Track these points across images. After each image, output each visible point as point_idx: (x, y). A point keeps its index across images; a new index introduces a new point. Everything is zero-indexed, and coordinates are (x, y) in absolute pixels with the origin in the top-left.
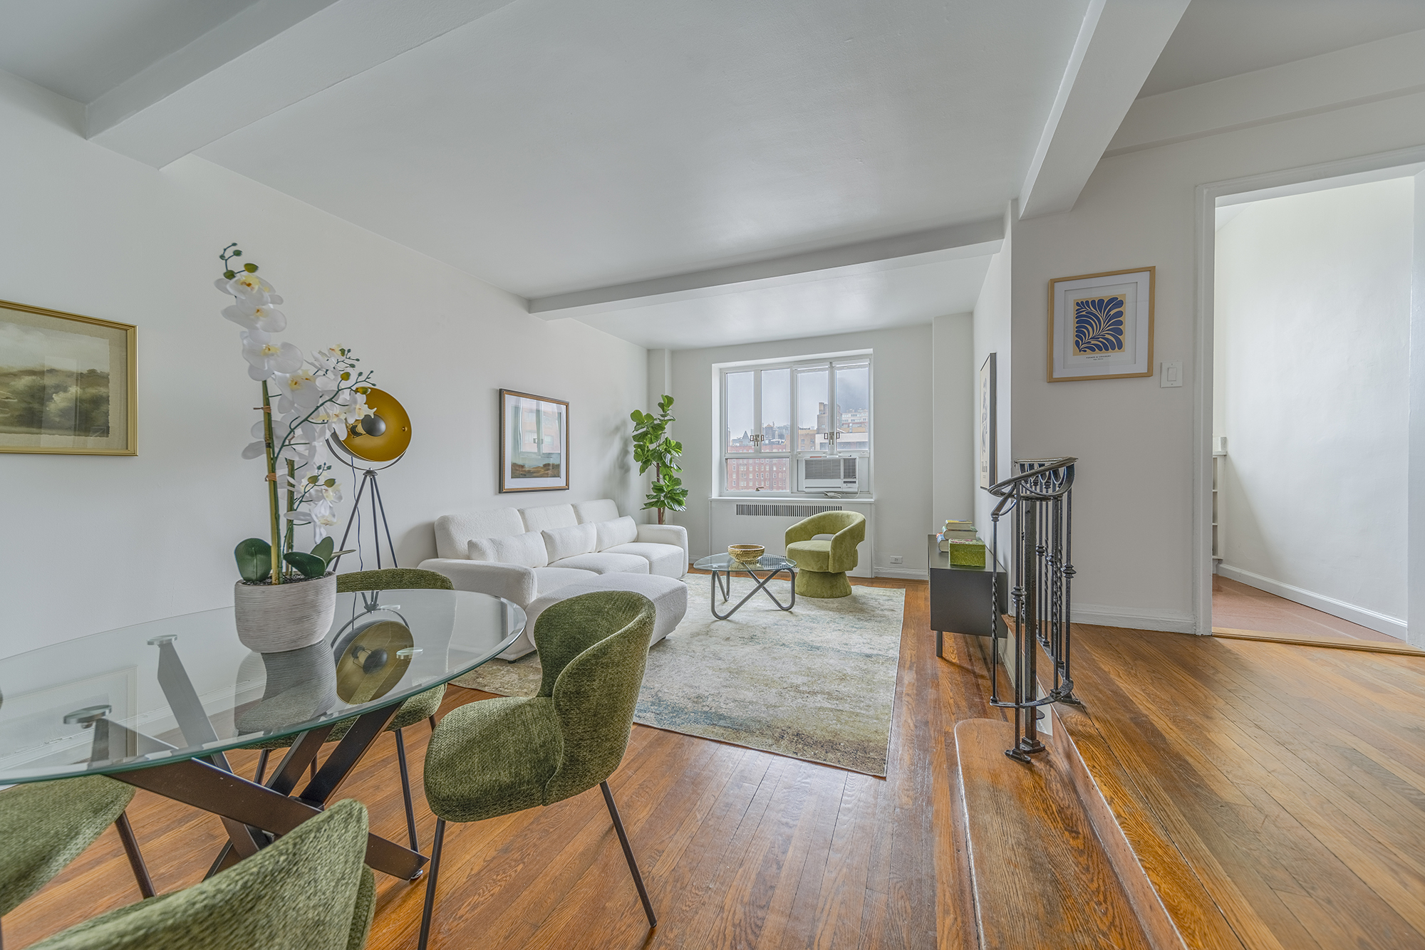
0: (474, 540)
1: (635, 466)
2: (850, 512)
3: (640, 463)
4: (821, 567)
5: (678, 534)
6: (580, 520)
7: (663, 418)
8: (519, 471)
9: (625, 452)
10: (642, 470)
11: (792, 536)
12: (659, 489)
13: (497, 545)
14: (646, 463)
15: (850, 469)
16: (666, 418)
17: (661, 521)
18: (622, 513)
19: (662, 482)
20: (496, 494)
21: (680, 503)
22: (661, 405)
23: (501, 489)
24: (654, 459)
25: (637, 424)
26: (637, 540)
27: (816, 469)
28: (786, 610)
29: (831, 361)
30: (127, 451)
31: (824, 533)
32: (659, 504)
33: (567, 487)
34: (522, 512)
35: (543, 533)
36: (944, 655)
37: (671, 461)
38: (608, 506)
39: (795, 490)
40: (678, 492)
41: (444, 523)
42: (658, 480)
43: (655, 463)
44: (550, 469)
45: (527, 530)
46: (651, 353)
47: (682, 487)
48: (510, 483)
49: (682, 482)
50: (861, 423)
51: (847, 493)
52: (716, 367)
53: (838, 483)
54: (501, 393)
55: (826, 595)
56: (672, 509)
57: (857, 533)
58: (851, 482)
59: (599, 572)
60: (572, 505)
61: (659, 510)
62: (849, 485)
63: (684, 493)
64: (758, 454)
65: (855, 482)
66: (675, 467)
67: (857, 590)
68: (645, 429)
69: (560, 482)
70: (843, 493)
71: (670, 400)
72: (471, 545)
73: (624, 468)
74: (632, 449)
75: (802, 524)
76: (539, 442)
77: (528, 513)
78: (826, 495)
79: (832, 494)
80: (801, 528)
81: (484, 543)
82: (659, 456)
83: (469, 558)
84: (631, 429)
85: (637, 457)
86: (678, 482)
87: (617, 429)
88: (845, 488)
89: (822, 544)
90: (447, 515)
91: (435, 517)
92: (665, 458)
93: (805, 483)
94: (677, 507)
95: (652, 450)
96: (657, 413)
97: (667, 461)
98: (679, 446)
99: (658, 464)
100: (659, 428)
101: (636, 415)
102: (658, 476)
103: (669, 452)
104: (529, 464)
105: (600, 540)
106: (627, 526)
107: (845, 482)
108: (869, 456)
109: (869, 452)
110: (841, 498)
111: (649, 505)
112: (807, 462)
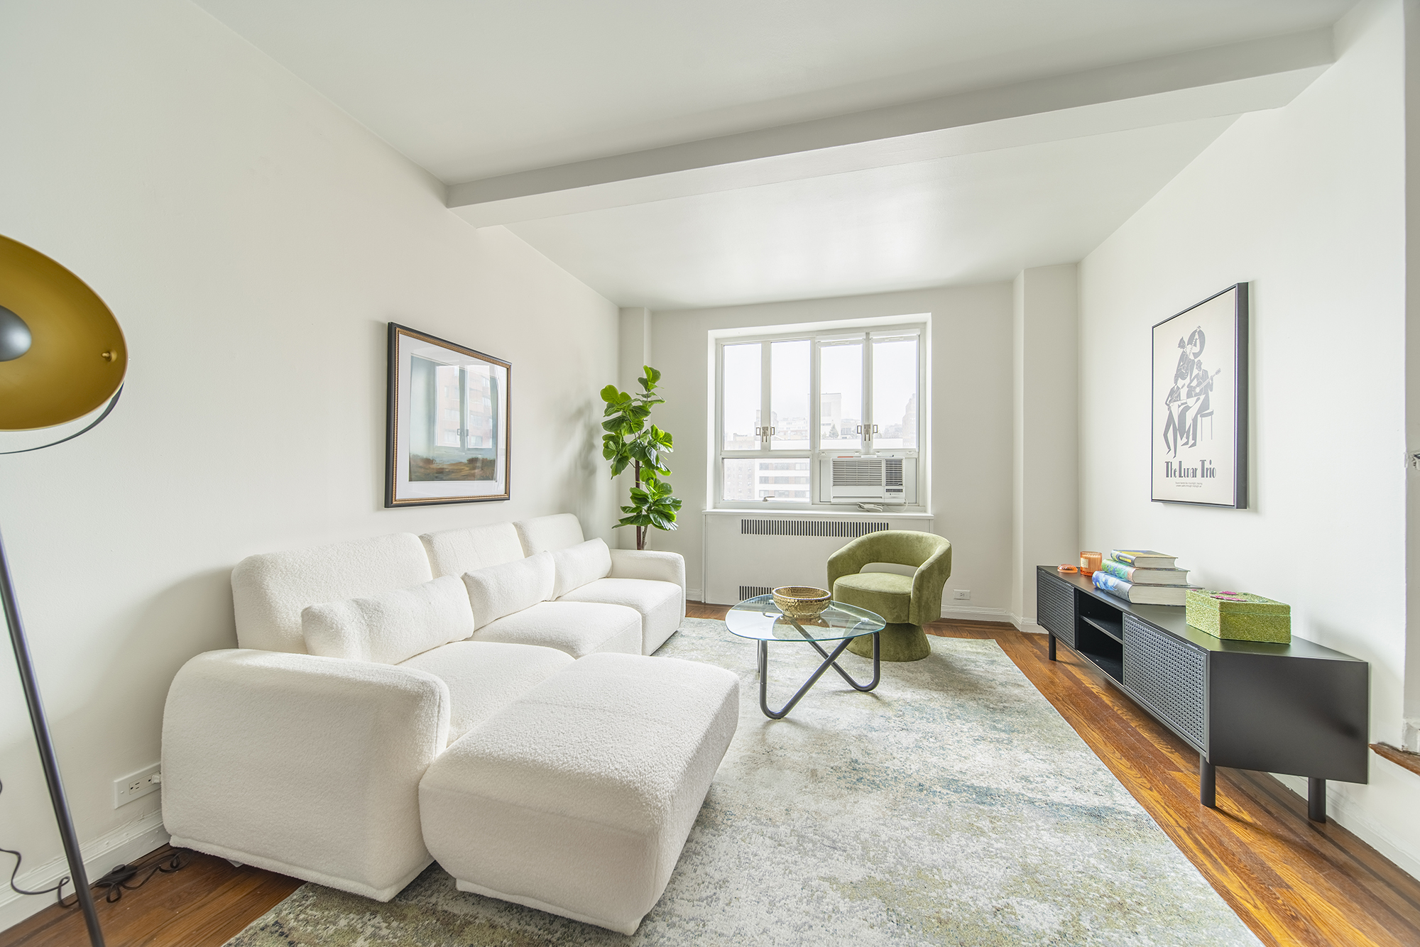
1: (604, 466)
3: (611, 462)
4: (900, 617)
5: (673, 564)
6: (528, 550)
7: (645, 399)
8: (425, 469)
9: (589, 446)
10: (617, 470)
11: (838, 567)
12: (640, 499)
14: (621, 462)
15: (894, 474)
16: (649, 399)
17: (640, 546)
18: (587, 536)
19: (644, 488)
21: (669, 518)
22: (644, 382)
23: (389, 500)
24: (634, 456)
25: (610, 406)
26: (612, 574)
27: (845, 473)
29: (867, 332)
32: (638, 519)
33: (506, 497)
34: (425, 540)
35: (465, 577)
37: (657, 459)
38: (568, 523)
39: (817, 500)
40: (668, 502)
42: (638, 485)
43: (633, 460)
44: (480, 467)
45: (437, 573)
46: (624, 311)
47: (673, 496)
48: (408, 490)
49: (673, 490)
51: (889, 505)
52: (711, 335)
53: (880, 492)
54: (392, 332)
56: (661, 527)
57: (943, 566)
58: (895, 490)
60: (516, 525)
61: (639, 529)
62: (894, 494)
63: (676, 504)
64: (767, 453)
65: (901, 491)
66: (663, 469)
67: (939, 644)
68: (620, 414)
69: (497, 487)
70: (885, 504)
71: (655, 375)
73: (588, 469)
74: (600, 443)
75: (850, 550)
76: (463, 433)
77: (437, 541)
78: (861, 508)
79: (871, 506)
80: (849, 555)
82: (642, 453)
84: (599, 414)
85: (607, 453)
86: (665, 489)
87: (580, 413)
88: (888, 498)
90: (263, 554)
92: (650, 455)
93: (831, 492)
94: (666, 524)
95: (631, 444)
96: (635, 393)
97: (653, 458)
98: (667, 439)
99: (637, 463)
100: (641, 411)
101: (608, 393)
102: (637, 479)
103: (654, 446)
104: (444, 458)
105: (559, 580)
106: (598, 553)
107: (887, 491)
108: (917, 457)
109: (917, 451)
110: (883, 511)
111: (624, 521)
112: (835, 463)
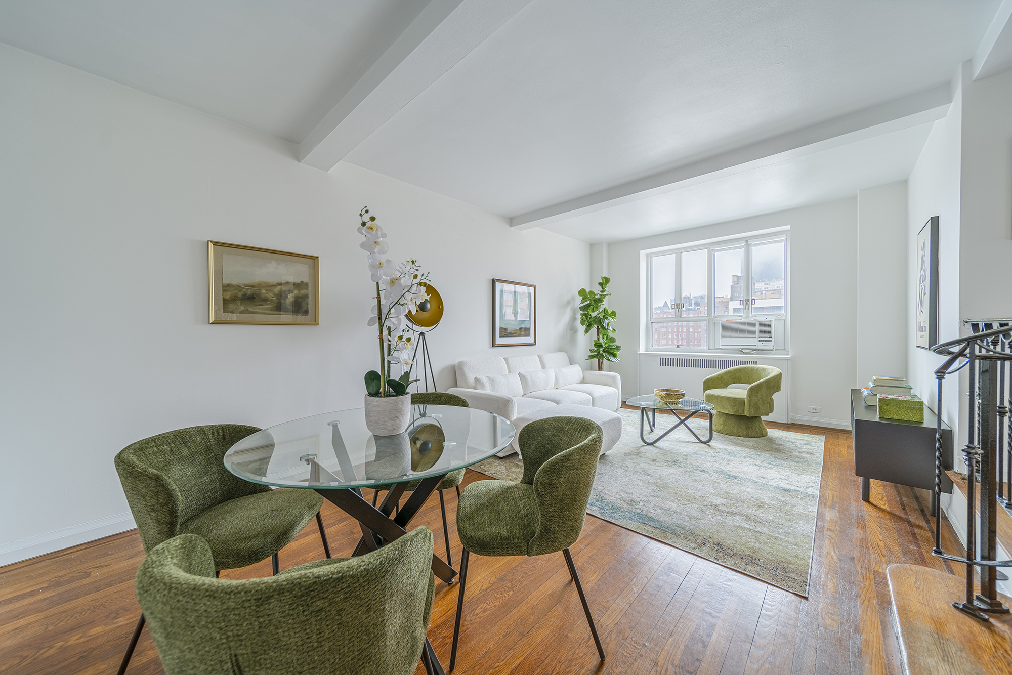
0: (478, 377)
1: (582, 328)
2: (765, 367)
3: (585, 327)
4: (737, 411)
5: (614, 378)
6: (543, 367)
7: (602, 294)
8: (505, 333)
9: (574, 319)
10: (587, 331)
11: (709, 384)
12: (598, 345)
13: (492, 381)
14: (589, 326)
15: (765, 330)
16: (604, 294)
17: (600, 369)
18: (571, 362)
19: (601, 341)
20: (490, 348)
21: (614, 356)
22: (601, 284)
23: (493, 346)
24: (595, 324)
25: (583, 299)
26: (583, 382)
27: (729, 330)
28: (705, 443)
29: (747, 240)
30: (315, 322)
31: (739, 383)
32: (599, 356)
33: (534, 344)
34: (506, 360)
35: (519, 374)
36: (871, 500)
37: (608, 325)
38: (562, 356)
39: (712, 347)
40: (613, 347)
41: (461, 365)
42: (598, 339)
43: (596, 326)
44: (524, 332)
45: (510, 372)
46: (593, 246)
47: (617, 343)
48: (499, 340)
49: (616, 340)
50: (774, 290)
51: (762, 350)
52: (643, 253)
53: (755, 342)
54: (494, 281)
55: (742, 435)
56: (609, 360)
57: (774, 384)
58: (766, 341)
59: (557, 403)
60: (538, 356)
61: (599, 361)
62: (764, 343)
63: (618, 348)
64: (678, 318)
65: (770, 341)
66: (611, 329)
67: (772, 432)
68: (588, 302)
69: (530, 340)
70: (758, 350)
71: (607, 280)
72: (476, 380)
73: (573, 330)
74: (579, 317)
75: (719, 375)
76: (515, 313)
77: (510, 360)
78: (741, 351)
79: (748, 351)
80: (718, 378)
81: (484, 380)
82: (599, 322)
83: (475, 388)
84: (578, 302)
85: (582, 323)
86: (613, 340)
87: (568, 303)
88: (761, 346)
89: (739, 391)
90: (462, 360)
91: (456, 361)
92: (604, 323)
93: (721, 342)
94: (612, 359)
95: (594, 317)
96: (597, 290)
97: (605, 325)
98: (614, 314)
99: (598, 327)
100: (600, 300)
101: (582, 292)
102: (598, 335)
103: (607, 318)
104: (511, 328)
105: (557, 381)
106: (576, 371)
107: (760, 341)
108: (785, 319)
109: (785, 315)
110: (757, 354)
111: (592, 357)
112: (723, 324)
